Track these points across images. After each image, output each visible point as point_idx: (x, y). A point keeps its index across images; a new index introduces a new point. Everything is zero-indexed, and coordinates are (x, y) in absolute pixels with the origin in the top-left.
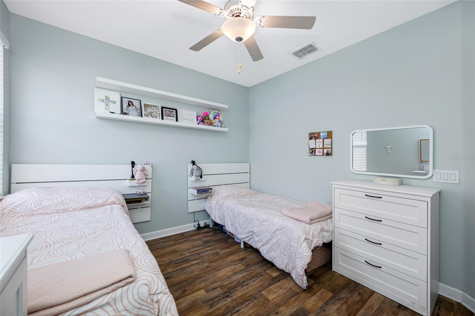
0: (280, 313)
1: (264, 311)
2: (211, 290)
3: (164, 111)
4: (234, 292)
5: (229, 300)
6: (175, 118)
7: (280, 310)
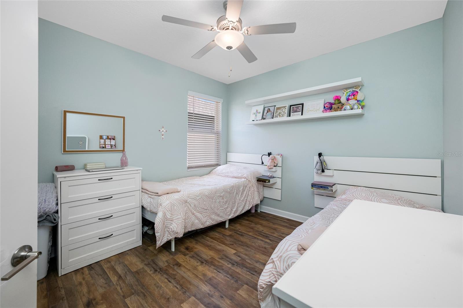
0: (222, 299)
1: (223, 288)
2: (237, 255)
3: (292, 109)
4: (240, 267)
5: (230, 266)
6: (300, 113)
7: (226, 300)
